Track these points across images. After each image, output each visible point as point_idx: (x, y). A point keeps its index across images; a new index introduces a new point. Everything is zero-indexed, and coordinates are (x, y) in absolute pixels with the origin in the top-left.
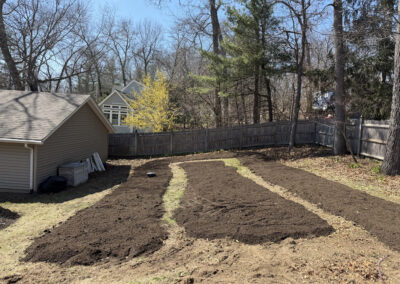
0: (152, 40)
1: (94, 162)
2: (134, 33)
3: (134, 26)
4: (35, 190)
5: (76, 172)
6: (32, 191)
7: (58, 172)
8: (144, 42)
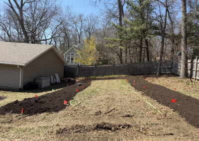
0: (93, 24)
1: (55, 78)
2: (85, 20)
3: (85, 17)
4: (22, 88)
5: (43, 81)
6: (20, 88)
7: (35, 80)
8: (89, 25)
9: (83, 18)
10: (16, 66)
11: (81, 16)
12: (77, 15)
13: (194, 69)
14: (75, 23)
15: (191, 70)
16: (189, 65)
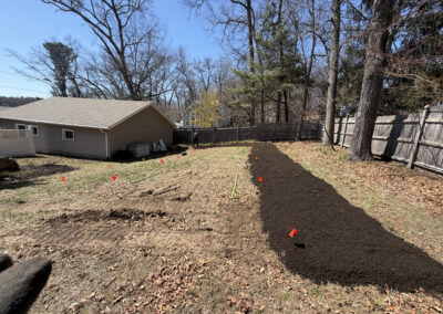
1: (159, 144)
2: (213, 66)
3: (214, 62)
5: (138, 149)
8: (220, 73)
9: (211, 64)
10: (98, 130)
11: (208, 62)
12: (203, 59)
13: (343, 132)
14: (201, 71)
15: (339, 133)
16: (337, 126)
